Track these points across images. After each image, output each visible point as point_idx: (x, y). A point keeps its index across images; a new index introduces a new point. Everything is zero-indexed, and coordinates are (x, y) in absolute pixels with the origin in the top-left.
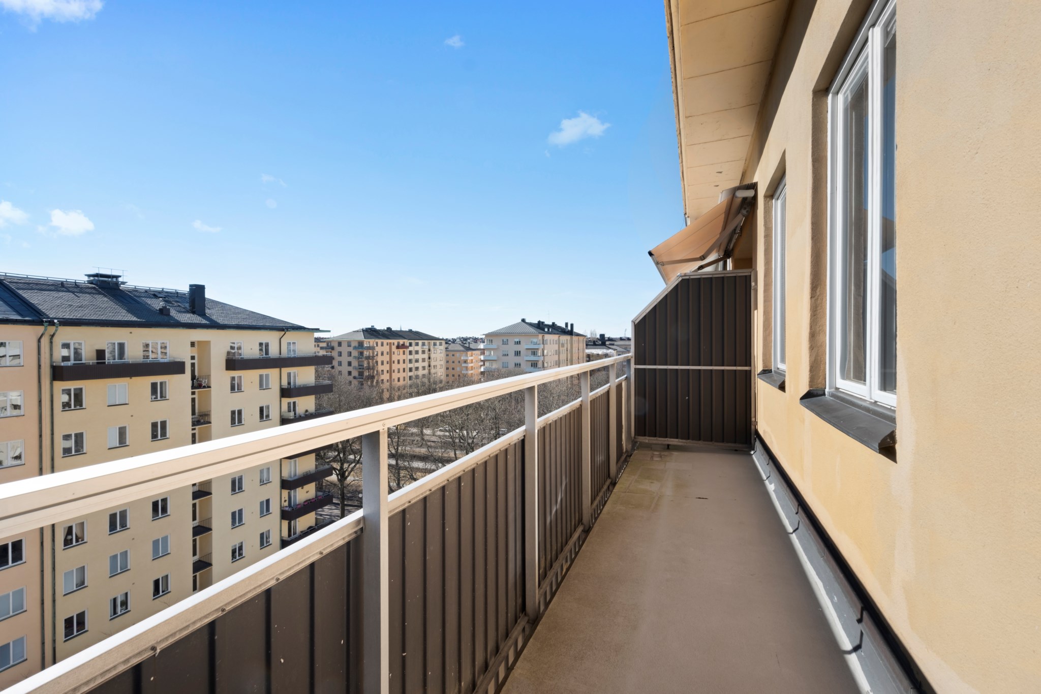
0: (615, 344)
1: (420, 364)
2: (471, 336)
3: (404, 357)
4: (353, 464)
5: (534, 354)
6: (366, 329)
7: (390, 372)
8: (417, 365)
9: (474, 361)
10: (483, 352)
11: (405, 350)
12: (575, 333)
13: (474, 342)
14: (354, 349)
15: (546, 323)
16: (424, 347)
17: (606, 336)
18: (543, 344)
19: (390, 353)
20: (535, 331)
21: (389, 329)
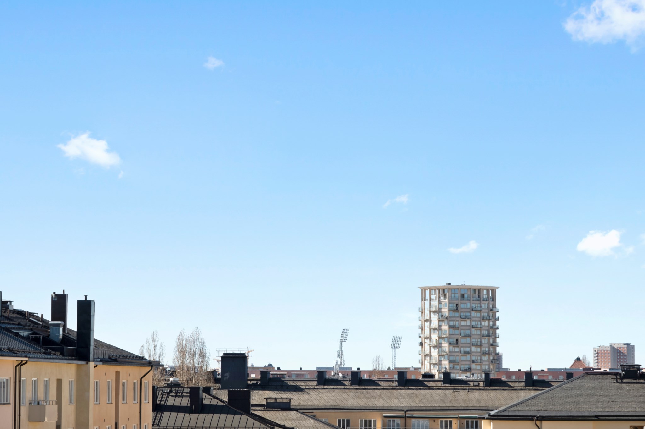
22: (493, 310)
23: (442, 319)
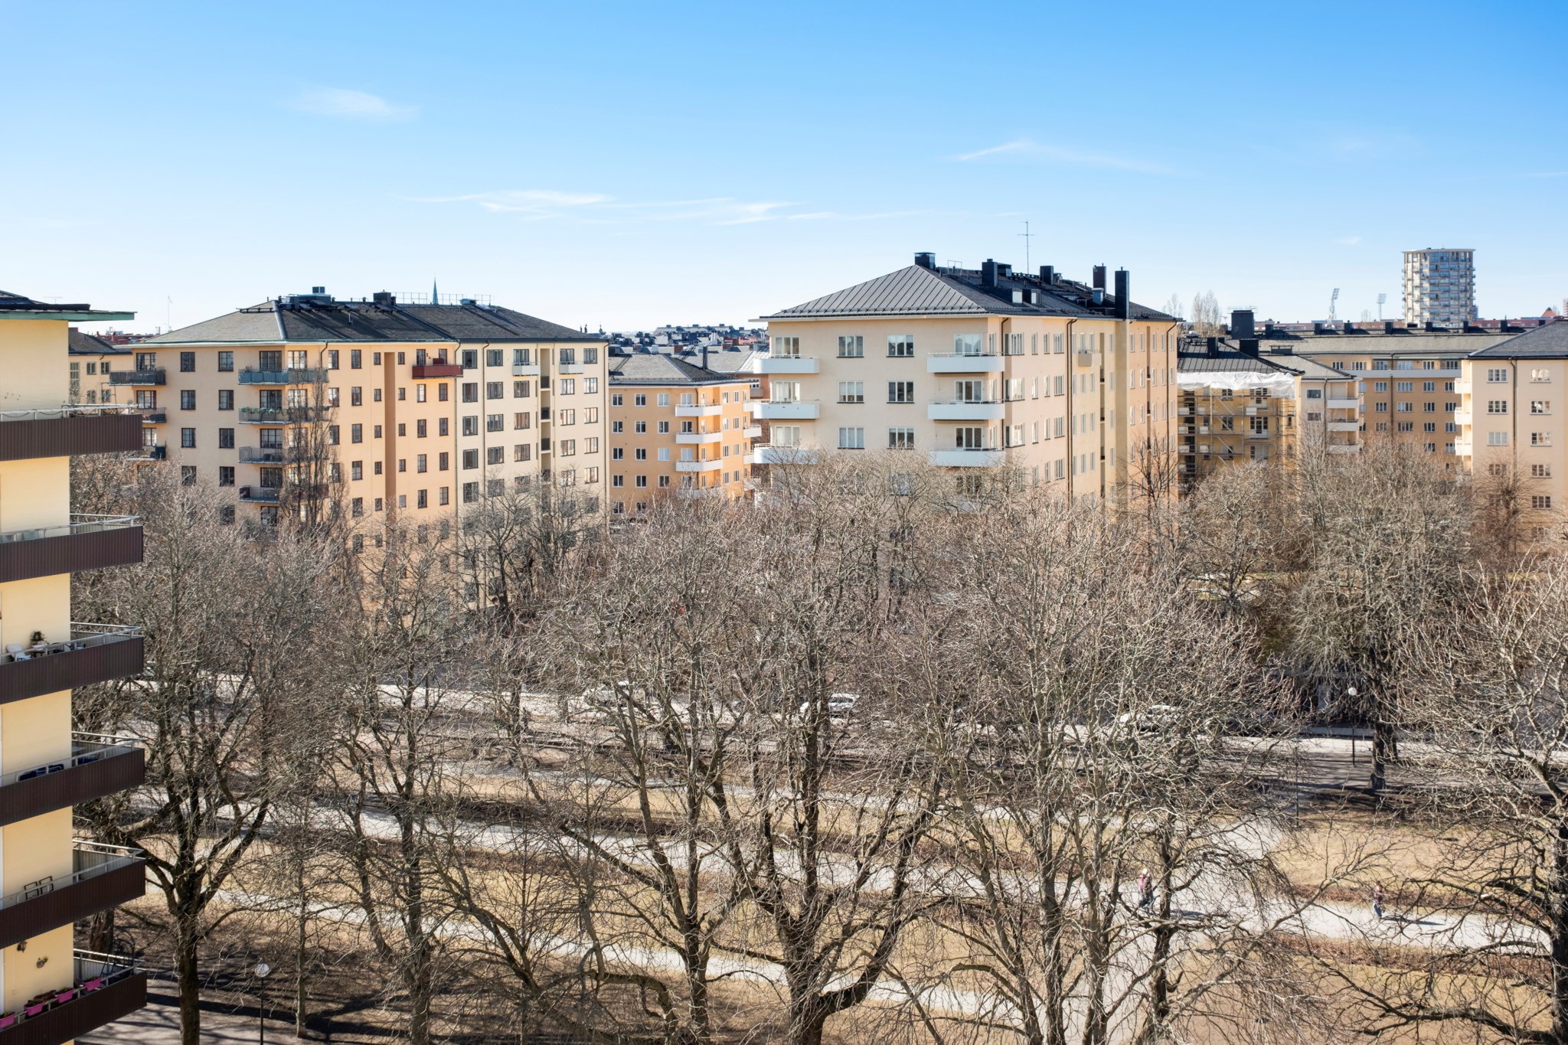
0: (1294, 350)
1: (508, 439)
2: (714, 324)
3: (445, 410)
4: (236, 843)
5: (969, 396)
6: (292, 299)
7: (388, 467)
8: (494, 440)
9: (724, 421)
10: (760, 386)
11: (449, 381)
12: (1132, 305)
13: (725, 347)
14: (242, 381)
15: (1016, 270)
16: (525, 369)
17: (1257, 318)
18: (1005, 352)
19: (388, 395)
20: (970, 302)
21: (384, 300)
22: (1470, 269)
23: (1423, 278)
